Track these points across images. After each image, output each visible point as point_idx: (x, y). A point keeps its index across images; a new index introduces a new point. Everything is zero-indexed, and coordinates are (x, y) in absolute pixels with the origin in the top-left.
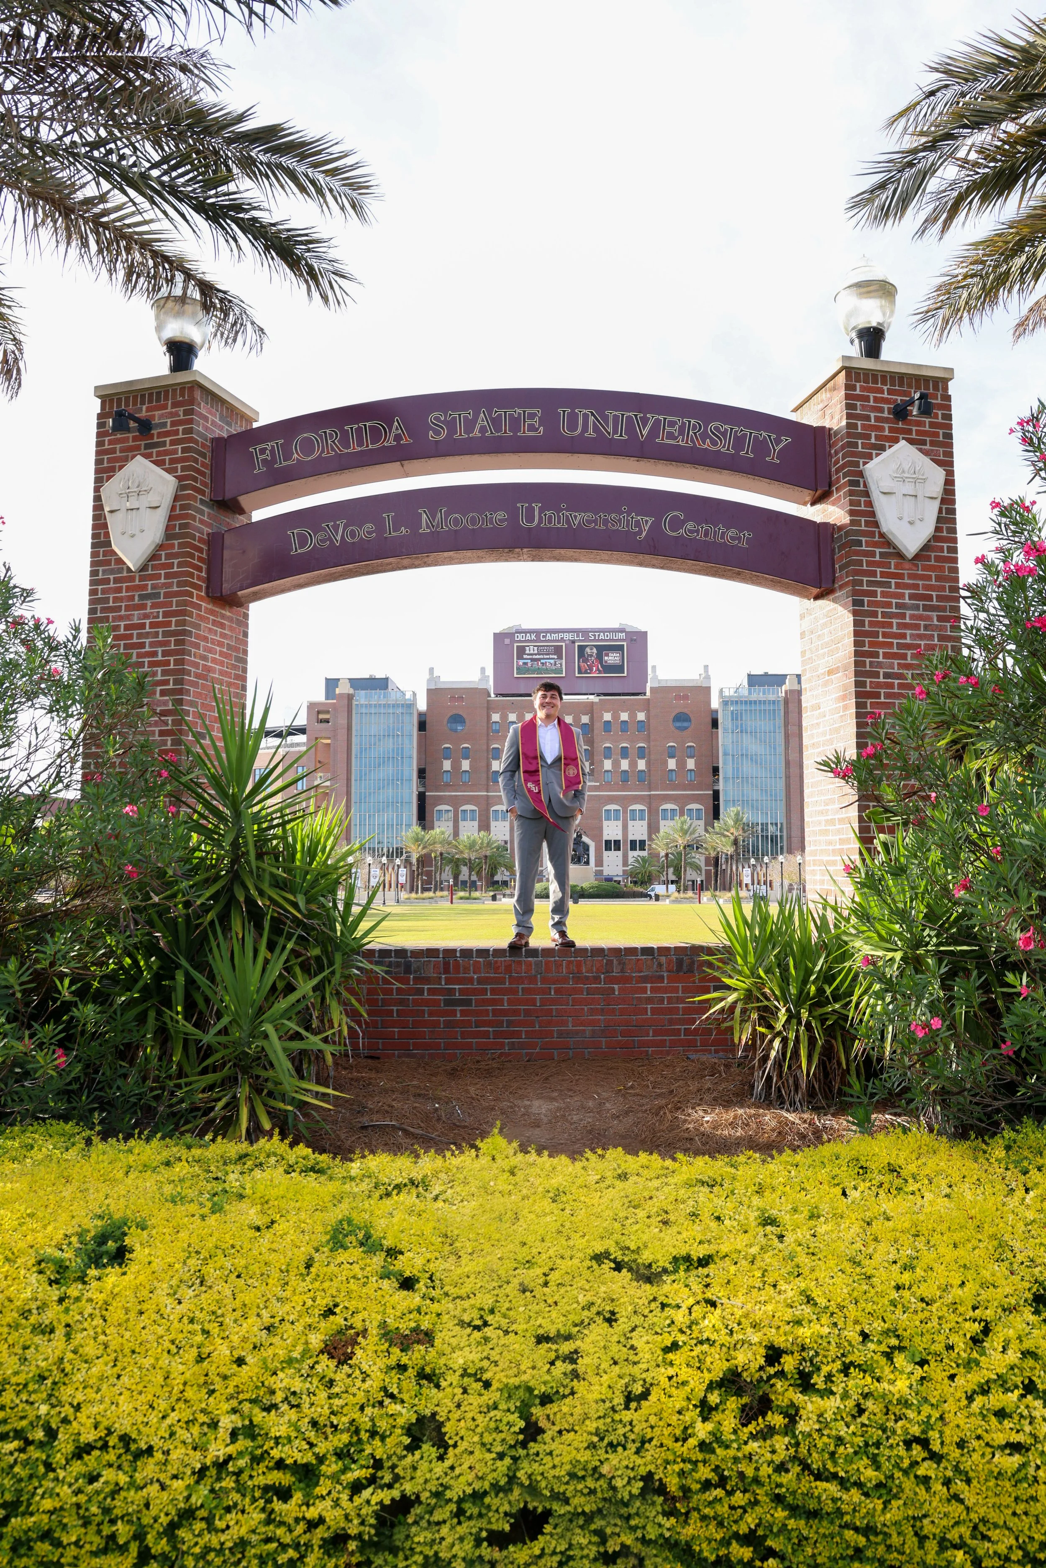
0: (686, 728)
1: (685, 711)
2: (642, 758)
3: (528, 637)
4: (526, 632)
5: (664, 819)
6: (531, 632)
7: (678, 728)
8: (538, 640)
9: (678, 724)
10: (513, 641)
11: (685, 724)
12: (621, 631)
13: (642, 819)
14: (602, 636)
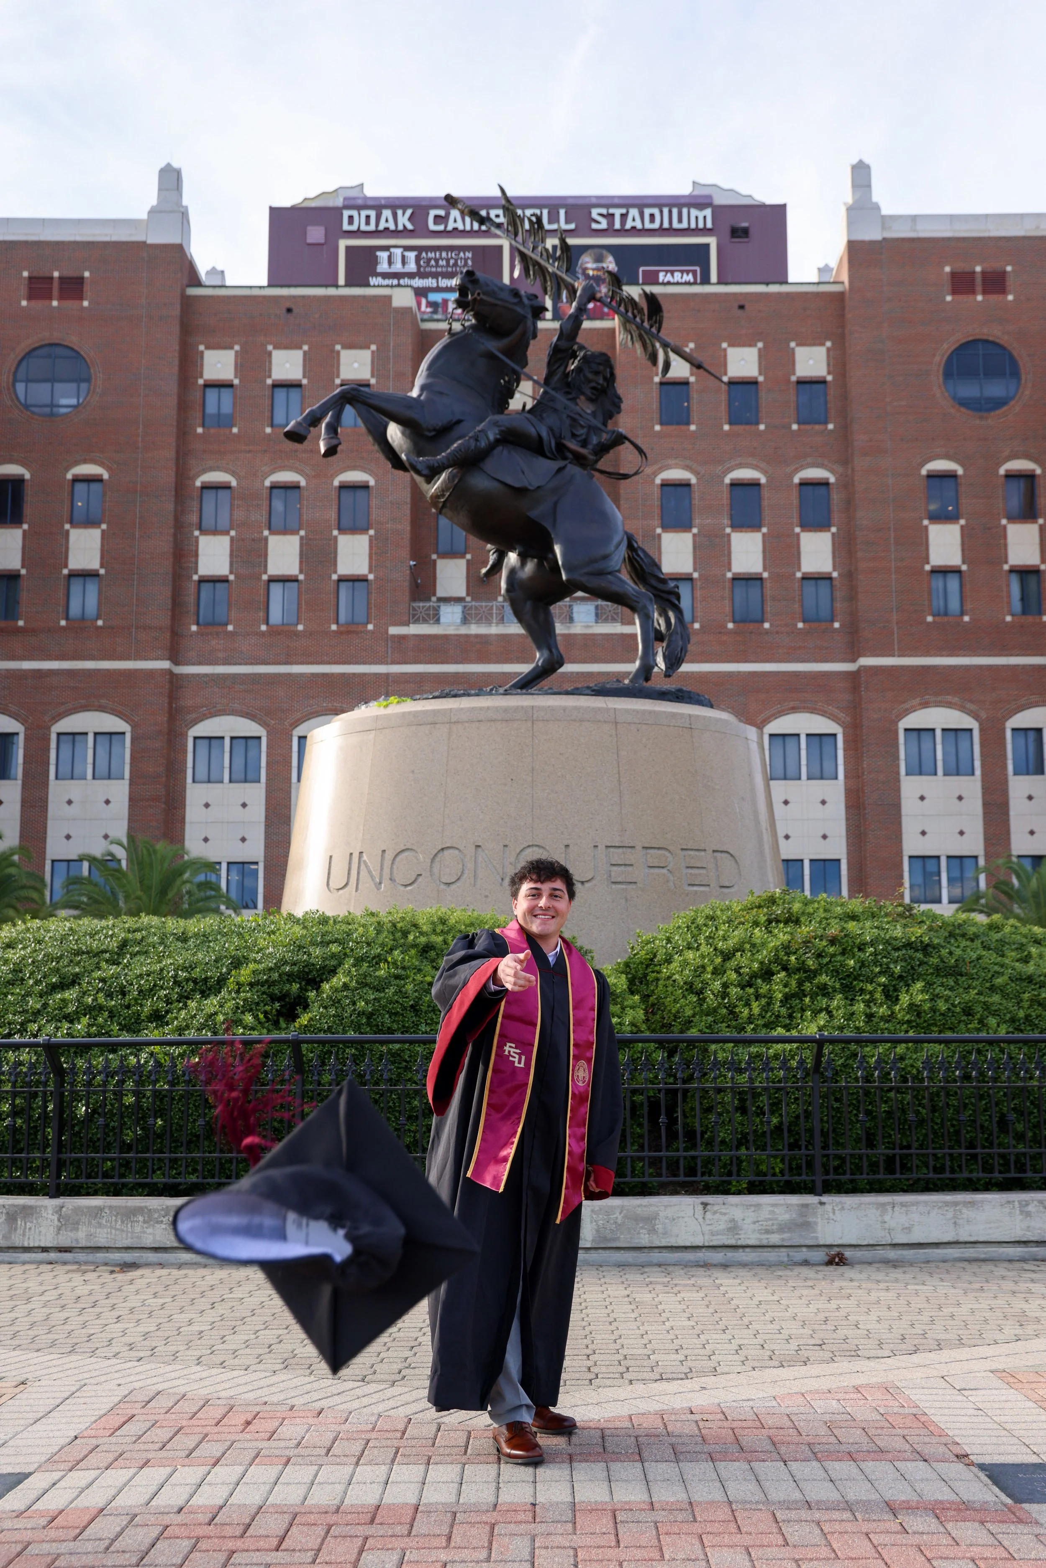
0: (999, 403)
1: (995, 332)
2: (821, 525)
3: (387, 220)
4: (379, 205)
5: (920, 768)
6: (395, 205)
7: (964, 403)
8: (419, 228)
9: (970, 390)
10: (335, 231)
11: (995, 389)
12: (698, 202)
13: (820, 774)
14: (634, 219)
